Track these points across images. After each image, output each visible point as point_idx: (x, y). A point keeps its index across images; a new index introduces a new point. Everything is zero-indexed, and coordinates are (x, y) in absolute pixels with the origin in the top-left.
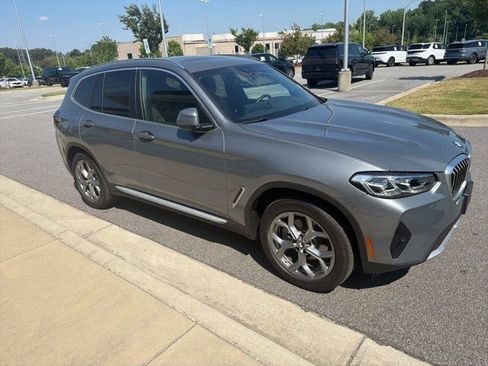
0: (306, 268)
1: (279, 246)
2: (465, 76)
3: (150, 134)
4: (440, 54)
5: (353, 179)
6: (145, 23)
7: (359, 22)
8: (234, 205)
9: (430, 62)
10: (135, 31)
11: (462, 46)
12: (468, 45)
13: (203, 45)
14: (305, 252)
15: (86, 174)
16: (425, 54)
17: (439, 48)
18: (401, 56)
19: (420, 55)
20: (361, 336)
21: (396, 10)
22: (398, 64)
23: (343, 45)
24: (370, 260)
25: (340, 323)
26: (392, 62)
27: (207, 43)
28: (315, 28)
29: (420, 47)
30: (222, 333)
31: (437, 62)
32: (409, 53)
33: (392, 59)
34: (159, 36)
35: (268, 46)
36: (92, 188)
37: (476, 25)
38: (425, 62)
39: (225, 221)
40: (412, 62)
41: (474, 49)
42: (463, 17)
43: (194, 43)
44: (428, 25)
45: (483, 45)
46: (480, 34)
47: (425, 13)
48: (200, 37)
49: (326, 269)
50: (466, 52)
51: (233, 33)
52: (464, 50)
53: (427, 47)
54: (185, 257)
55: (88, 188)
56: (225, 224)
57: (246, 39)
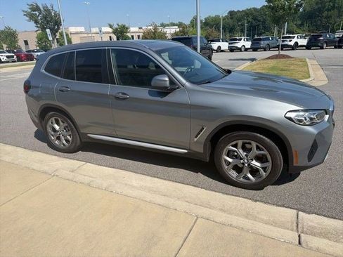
0: (249, 175)
1: (229, 163)
2: (269, 58)
3: (125, 94)
4: (248, 44)
5: (287, 116)
6: (45, 17)
7: (191, 22)
8: (196, 139)
9: (243, 50)
10: (36, 22)
11: (260, 39)
12: (264, 39)
13: (85, 35)
14: (249, 165)
15: (57, 127)
16: (239, 44)
17: (247, 40)
18: (225, 46)
19: (236, 45)
20: (295, 211)
21: (214, 16)
22: (222, 51)
23: (196, 38)
24: (295, 165)
25: (278, 206)
26: (219, 50)
27: (88, 34)
28: (163, 26)
29: (236, 40)
30: (219, 220)
31: (246, 50)
32: (229, 44)
33: (219, 47)
34: (56, 27)
35: (133, 36)
36: (62, 138)
37: (262, 27)
38: (240, 50)
39: (186, 151)
40: (232, 50)
41: (267, 42)
42: (254, 22)
43: (77, 33)
44: (234, 26)
45: (272, 39)
46: (264, 33)
47: (232, 18)
48: (82, 29)
49: (264, 174)
50: (263, 44)
51: (111, 26)
52: (262, 42)
53: (240, 40)
54: (156, 179)
55: (58, 138)
56: (186, 153)
57: (121, 32)
